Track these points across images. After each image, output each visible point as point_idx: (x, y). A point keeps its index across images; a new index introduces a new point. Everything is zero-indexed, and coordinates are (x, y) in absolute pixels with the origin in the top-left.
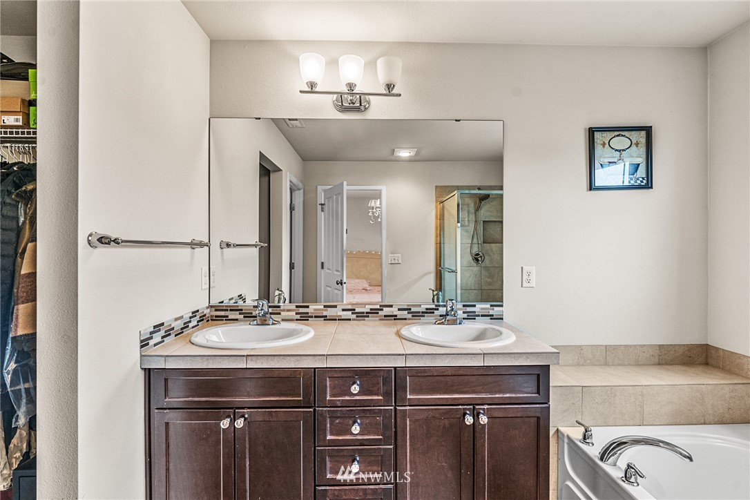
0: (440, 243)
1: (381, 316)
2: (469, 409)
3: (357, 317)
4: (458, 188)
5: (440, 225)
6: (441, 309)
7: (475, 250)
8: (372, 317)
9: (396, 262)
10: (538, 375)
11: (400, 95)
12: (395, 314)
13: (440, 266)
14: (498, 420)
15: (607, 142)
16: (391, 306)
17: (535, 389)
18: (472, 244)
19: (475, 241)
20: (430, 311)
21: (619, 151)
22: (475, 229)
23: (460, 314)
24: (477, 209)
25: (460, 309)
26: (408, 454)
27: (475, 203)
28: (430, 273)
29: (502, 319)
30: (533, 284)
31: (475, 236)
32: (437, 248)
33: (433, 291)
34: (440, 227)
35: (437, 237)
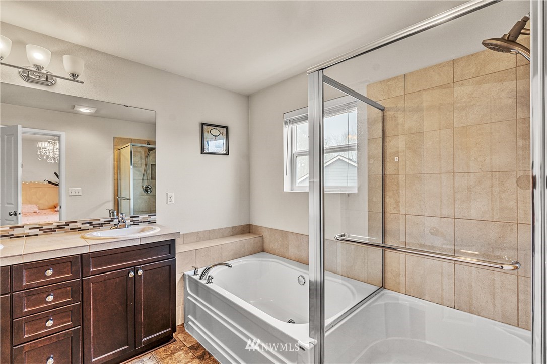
0: (117, 179)
1: (67, 229)
2: (131, 270)
3: (44, 232)
4: (132, 141)
5: (117, 166)
6: (115, 220)
7: (145, 184)
8: (58, 231)
9: (77, 194)
10: (170, 245)
11: (83, 83)
12: (79, 227)
13: (118, 196)
14: (148, 271)
15: (209, 131)
16: (76, 222)
17: (168, 252)
18: (143, 180)
19: (145, 178)
20: (107, 223)
21: (215, 136)
22: (145, 169)
23: (128, 222)
24: (147, 157)
25: (128, 220)
26: (91, 304)
27: (145, 152)
28: (109, 201)
29: (155, 222)
30: (173, 202)
31: (146, 174)
32: (114, 183)
33: (110, 210)
34: (117, 167)
35: (115, 174)
